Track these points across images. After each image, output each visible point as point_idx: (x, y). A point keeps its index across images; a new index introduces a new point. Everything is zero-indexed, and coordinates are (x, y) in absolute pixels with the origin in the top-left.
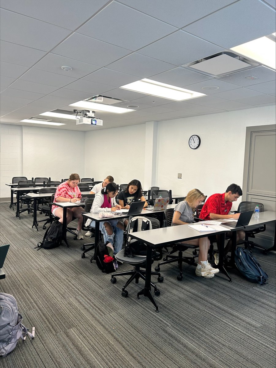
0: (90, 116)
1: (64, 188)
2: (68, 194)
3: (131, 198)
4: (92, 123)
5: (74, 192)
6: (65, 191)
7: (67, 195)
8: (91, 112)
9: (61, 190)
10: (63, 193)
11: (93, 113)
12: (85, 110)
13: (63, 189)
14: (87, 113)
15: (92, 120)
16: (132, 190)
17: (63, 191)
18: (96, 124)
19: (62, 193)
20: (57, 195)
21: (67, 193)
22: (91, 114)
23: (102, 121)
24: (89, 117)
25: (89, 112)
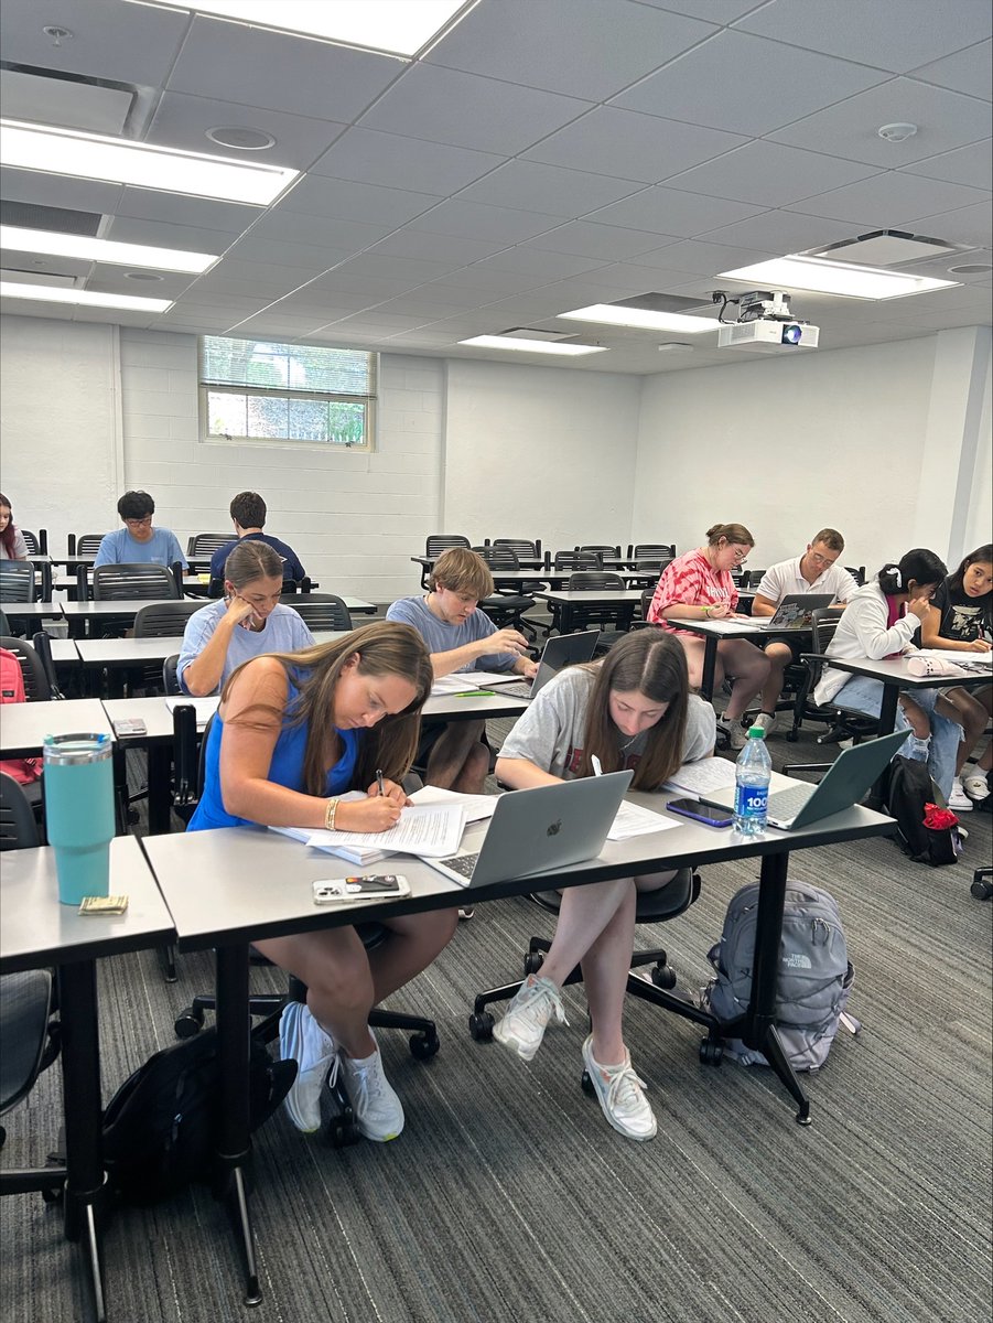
0: (776, 311)
1: (692, 572)
2: (706, 595)
3: (971, 611)
4: (785, 341)
5: (722, 586)
6: (697, 582)
7: (703, 598)
8: (778, 298)
9: (683, 580)
10: (691, 593)
11: (783, 301)
12: (759, 292)
13: (692, 578)
14: (766, 304)
15: (785, 327)
16: (980, 581)
17: (692, 585)
18: (797, 344)
19: (686, 589)
20: (668, 598)
21: (701, 591)
22: (778, 306)
23: (818, 329)
24: (774, 317)
25: (771, 297)
